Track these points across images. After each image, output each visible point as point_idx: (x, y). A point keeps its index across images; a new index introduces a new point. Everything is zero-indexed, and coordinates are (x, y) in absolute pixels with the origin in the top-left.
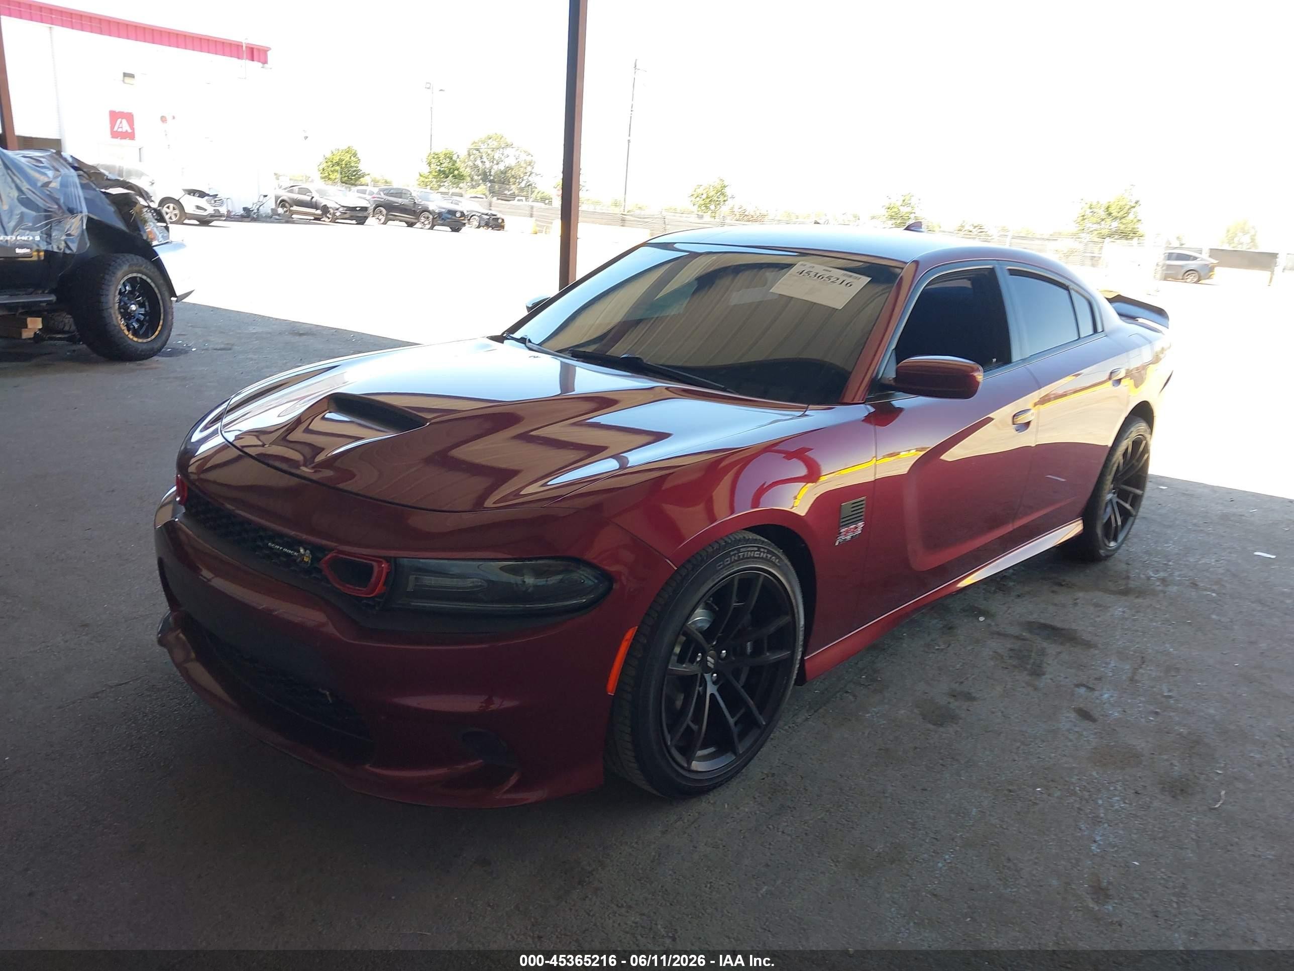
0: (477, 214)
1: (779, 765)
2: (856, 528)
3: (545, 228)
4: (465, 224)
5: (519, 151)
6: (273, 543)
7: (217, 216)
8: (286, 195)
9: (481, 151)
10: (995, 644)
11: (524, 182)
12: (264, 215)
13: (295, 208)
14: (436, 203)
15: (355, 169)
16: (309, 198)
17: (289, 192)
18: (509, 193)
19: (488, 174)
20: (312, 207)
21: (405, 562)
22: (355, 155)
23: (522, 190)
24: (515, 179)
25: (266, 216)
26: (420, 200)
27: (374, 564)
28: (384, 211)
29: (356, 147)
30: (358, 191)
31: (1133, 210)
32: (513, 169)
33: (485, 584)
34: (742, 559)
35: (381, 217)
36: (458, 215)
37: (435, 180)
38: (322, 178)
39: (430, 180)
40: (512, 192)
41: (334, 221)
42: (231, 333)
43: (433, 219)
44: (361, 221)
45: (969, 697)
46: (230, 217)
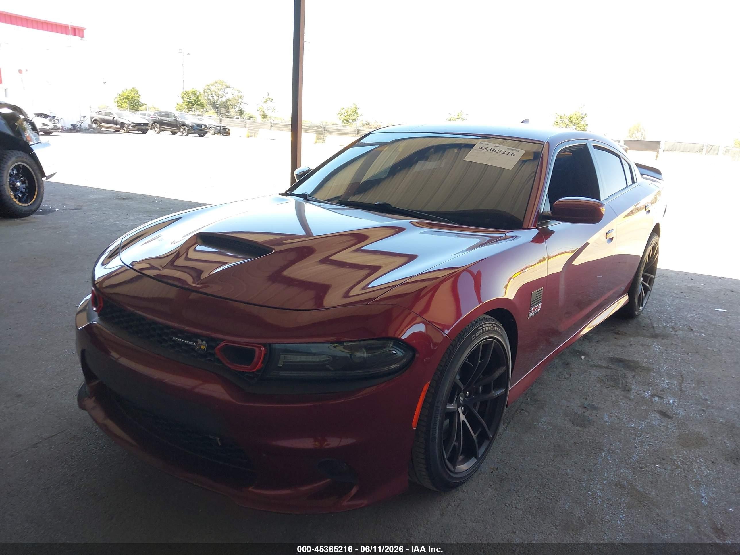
0: (213, 126)
1: (498, 462)
2: (538, 307)
3: (254, 133)
4: (207, 132)
5: (234, 90)
6: (176, 337)
7: (55, 129)
8: (97, 117)
9: (212, 90)
10: (596, 373)
11: (237, 108)
12: (84, 129)
13: (103, 124)
14: (190, 120)
15: (137, 101)
16: (112, 118)
17: (99, 114)
18: (228, 114)
19: (216, 103)
20: (114, 124)
21: (277, 346)
22: (137, 93)
23: (236, 112)
24: (232, 106)
25: (85, 129)
26: (180, 119)
27: (256, 349)
28: (158, 126)
29: (137, 88)
30: (141, 114)
31: (584, 119)
32: (231, 100)
33: (332, 359)
34: (485, 332)
35: (156, 129)
36: (203, 127)
37: (186, 107)
38: (118, 107)
39: (183, 107)
40: (230, 114)
41: (128, 131)
42: (79, 199)
43: (188, 129)
44: (144, 132)
45: (594, 408)
46: (63, 130)
